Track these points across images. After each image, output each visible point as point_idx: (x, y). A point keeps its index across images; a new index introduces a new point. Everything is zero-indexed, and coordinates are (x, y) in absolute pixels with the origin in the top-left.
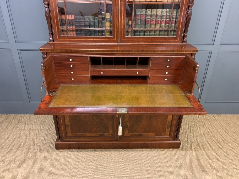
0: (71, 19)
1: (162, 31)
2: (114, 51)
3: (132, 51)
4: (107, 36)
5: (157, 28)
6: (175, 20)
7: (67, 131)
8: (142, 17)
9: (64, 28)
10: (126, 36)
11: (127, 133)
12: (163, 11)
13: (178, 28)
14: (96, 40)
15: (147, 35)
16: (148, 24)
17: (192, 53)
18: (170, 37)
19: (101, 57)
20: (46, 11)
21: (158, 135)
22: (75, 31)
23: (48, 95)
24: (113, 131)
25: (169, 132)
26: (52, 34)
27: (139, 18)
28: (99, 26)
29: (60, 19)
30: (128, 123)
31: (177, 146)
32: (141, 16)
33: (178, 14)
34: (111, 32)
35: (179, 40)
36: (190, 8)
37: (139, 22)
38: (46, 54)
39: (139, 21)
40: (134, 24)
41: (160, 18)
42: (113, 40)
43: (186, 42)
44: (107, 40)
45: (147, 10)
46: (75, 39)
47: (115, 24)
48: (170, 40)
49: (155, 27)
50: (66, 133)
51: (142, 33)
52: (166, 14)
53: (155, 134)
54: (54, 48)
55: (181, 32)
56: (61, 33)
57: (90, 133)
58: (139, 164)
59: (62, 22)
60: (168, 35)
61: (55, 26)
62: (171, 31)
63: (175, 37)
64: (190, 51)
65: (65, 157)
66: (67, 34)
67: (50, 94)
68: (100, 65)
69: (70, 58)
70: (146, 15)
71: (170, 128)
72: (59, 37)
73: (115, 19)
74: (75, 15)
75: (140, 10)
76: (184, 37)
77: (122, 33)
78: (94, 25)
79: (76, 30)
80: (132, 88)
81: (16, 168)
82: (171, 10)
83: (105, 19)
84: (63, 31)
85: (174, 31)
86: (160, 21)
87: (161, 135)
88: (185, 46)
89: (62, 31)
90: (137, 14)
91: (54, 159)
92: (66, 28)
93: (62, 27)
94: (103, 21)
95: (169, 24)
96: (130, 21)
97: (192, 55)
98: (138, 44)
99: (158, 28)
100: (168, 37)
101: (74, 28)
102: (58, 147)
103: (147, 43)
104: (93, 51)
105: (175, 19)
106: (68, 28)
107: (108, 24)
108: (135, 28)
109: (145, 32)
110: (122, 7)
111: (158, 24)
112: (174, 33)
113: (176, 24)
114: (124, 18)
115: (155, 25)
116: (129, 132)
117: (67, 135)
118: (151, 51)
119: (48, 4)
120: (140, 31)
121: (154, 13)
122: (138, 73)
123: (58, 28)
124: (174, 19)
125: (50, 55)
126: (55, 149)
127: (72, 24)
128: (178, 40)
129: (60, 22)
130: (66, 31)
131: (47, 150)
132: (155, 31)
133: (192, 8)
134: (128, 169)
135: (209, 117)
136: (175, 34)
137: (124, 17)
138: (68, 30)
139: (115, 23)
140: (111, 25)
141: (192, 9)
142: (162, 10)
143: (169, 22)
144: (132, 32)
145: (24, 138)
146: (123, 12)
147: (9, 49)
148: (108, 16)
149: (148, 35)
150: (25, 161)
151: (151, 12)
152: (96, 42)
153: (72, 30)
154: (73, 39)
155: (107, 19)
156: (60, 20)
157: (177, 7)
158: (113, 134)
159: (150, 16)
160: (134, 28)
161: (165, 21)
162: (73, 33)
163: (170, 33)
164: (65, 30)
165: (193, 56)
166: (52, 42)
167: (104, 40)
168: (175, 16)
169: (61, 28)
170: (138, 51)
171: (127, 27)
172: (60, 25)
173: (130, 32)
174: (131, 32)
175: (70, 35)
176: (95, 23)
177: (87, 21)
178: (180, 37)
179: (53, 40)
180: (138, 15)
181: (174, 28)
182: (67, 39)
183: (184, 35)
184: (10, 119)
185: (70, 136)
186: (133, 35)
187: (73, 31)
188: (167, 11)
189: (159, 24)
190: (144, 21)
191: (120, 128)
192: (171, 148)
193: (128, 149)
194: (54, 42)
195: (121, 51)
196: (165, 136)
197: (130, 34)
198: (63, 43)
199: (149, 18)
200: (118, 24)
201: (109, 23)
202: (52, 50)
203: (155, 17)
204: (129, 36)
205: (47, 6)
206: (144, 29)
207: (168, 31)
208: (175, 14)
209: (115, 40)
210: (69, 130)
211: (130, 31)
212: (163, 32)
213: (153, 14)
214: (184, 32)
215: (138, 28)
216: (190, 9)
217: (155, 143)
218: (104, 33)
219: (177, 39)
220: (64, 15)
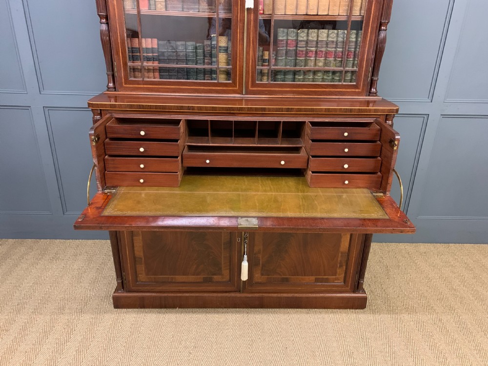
0: (150, 46)
1: (329, 71)
2: (233, 109)
3: (269, 110)
4: (220, 81)
5: (319, 66)
6: (355, 52)
7: (137, 270)
8: (290, 44)
9: (138, 64)
10: (258, 81)
11: (258, 277)
12: (331, 34)
13: (360, 66)
14: (199, 87)
15: (299, 80)
16: (301, 59)
17: (387, 115)
18: (344, 83)
19: (209, 119)
20: (102, 32)
21: (322, 280)
22: (158, 71)
23: (103, 193)
24: (230, 271)
25: (343, 275)
26: (113, 76)
27: (283, 47)
28: (206, 61)
29: (130, 46)
30: (260, 256)
31: (360, 304)
32: (287, 42)
33: (359, 39)
34: (228, 73)
35: (363, 89)
36: (383, 28)
37: (284, 55)
38: (101, 114)
39: (284, 52)
40: (275, 57)
41: (326, 47)
42: (233, 88)
43: (376, 93)
44: (221, 88)
45: (299, 31)
46: (157, 86)
47: (237, 58)
48: (344, 90)
49: (315, 65)
50: (136, 274)
51: (290, 77)
52: (337, 39)
53: (316, 278)
54: (116, 102)
55: (365, 75)
56: (130, 73)
57: (184, 275)
58: (282, 338)
59: (132, 53)
60: (340, 81)
61: (119, 59)
62: (346, 72)
63: (355, 83)
64: (383, 111)
65: (132, 324)
66: (143, 77)
67: (106, 191)
68: (207, 138)
70: (297, 40)
71: (344, 267)
72: (127, 81)
73: (237, 48)
74: (159, 40)
75: (286, 30)
76: (372, 83)
77: (250, 75)
78: (196, 58)
79: (160, 67)
80: (270, 182)
81: (33, 345)
82: (346, 32)
83: (218, 48)
84: (134, 69)
85: (353, 72)
86: (324, 53)
87: (327, 280)
88: (374, 102)
89: (132, 70)
90: (280, 38)
91: (109, 328)
92: (140, 64)
93: (133, 63)
94: (213, 52)
95: (342, 58)
96: (266, 53)
97: (386, 120)
98: (281, 96)
99: (321, 67)
100: (340, 83)
101: (156, 64)
102: (119, 304)
103: (298, 95)
104: (193, 108)
105: (353, 50)
106: (145, 64)
107: (222, 57)
108: (275, 65)
109: (295, 73)
110: (251, 24)
111: (320, 58)
112: (352, 76)
113: (356, 59)
114: (254, 47)
115: (316, 59)
116: (262, 275)
117: (139, 279)
118: (306, 110)
119: (107, 18)
120: (285, 73)
121: (312, 37)
122: (282, 163)
123: (125, 64)
124: (352, 48)
125: (108, 116)
126: (113, 308)
127: (153, 56)
128: (360, 90)
129: (129, 53)
130: (141, 69)
131: (97, 309)
132: (315, 72)
133: (386, 27)
134: (260, 347)
135: (425, 249)
136: (354, 78)
137: (255, 43)
138: (145, 69)
139: (237, 55)
140: (229, 60)
141: (386, 30)
142: (328, 32)
143: (342, 54)
144: (270, 74)
145: (50, 286)
146: (252, 33)
147: (27, 108)
148: (223, 42)
149: (301, 80)
150: (52, 331)
151: (308, 36)
152: (198, 93)
153: (152, 68)
154: (153, 86)
155: (220, 47)
156: (128, 48)
157: (358, 26)
158: (230, 278)
159: (305, 43)
160: (273, 66)
161: (335, 52)
162: (155, 73)
163: (345, 76)
164: (138, 69)
165: (389, 121)
166: (112, 91)
167: (214, 88)
168: (353, 44)
169: (130, 64)
170: (282, 110)
171: (260, 63)
172: (129, 58)
173: (266, 75)
174: (268, 73)
175: (148, 77)
176: (196, 56)
177: (183, 51)
178: (363, 85)
179: (115, 88)
180: (282, 41)
181: (353, 67)
182: (142, 86)
183: (372, 80)
184: (23, 249)
185: (144, 280)
186: (272, 80)
187: (153, 70)
188: (337, 34)
189: (323, 59)
190: (294, 52)
191: (245, 265)
192: (347, 309)
193: (260, 309)
194: (115, 91)
195: (246, 110)
196: (336, 283)
197: (265, 78)
198: (134, 93)
199: (303, 47)
200: (242, 57)
201: (224, 56)
202: (111, 106)
203: (315, 46)
204: (265, 81)
205: (104, 21)
206: (293, 68)
207: (341, 72)
208: (354, 40)
209: (235, 88)
210: (141, 268)
211: (266, 71)
212: (331, 74)
213: (312, 39)
214: (373, 75)
215: (282, 66)
216: (384, 30)
217: (316, 298)
218: (215, 74)
219: (358, 88)
220: (137, 39)
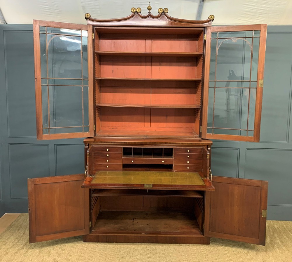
2: (143, 143)
3: (158, 143)
17: (208, 146)
19: (132, 147)
23: (89, 177)
31: (207, 242)
38: (88, 146)
54: (95, 141)
64: (206, 144)
67: (90, 176)
68: (131, 155)
69: (107, 148)
80: (158, 174)
102: (86, 239)
104: (126, 143)
118: (173, 143)
122: (163, 162)
125: (92, 146)
165: (209, 148)
170: (163, 143)
195: (148, 143)
202: (93, 142)
